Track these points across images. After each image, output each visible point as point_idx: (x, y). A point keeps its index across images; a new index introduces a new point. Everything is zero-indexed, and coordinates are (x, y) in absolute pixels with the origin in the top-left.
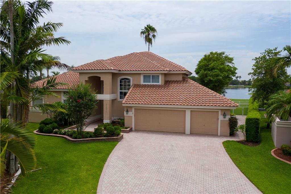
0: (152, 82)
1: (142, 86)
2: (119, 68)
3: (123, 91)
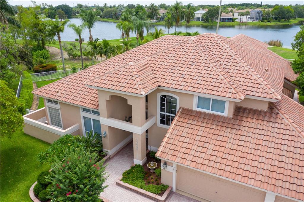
0: (212, 110)
1: (194, 115)
2: (159, 80)
3: (165, 113)
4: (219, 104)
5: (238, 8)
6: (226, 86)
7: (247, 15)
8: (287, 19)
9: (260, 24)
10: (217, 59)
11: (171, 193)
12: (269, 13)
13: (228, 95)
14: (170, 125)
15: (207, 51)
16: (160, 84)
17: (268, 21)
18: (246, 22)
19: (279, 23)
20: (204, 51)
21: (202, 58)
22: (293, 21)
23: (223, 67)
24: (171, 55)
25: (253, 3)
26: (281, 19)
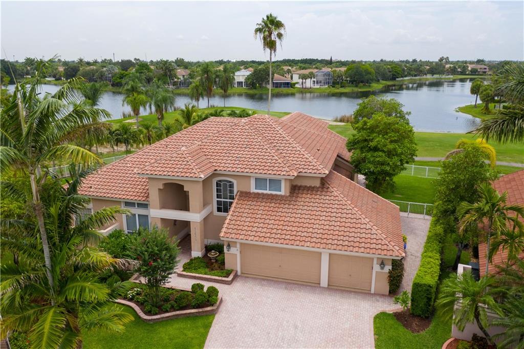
0: (269, 190)
1: (253, 196)
2: (214, 164)
3: (222, 200)
4: (275, 183)
5: (298, 67)
6: (281, 165)
7: (311, 78)
8: (367, 83)
9: (330, 92)
10: (270, 142)
11: (236, 276)
12: (342, 76)
13: (282, 173)
14: (227, 212)
15: (260, 133)
16: (216, 168)
17: (341, 87)
18: (311, 88)
19: (356, 89)
20: (256, 133)
21: (256, 140)
22: (376, 86)
23: (276, 148)
24: (223, 139)
25: (319, 59)
26: (359, 83)
